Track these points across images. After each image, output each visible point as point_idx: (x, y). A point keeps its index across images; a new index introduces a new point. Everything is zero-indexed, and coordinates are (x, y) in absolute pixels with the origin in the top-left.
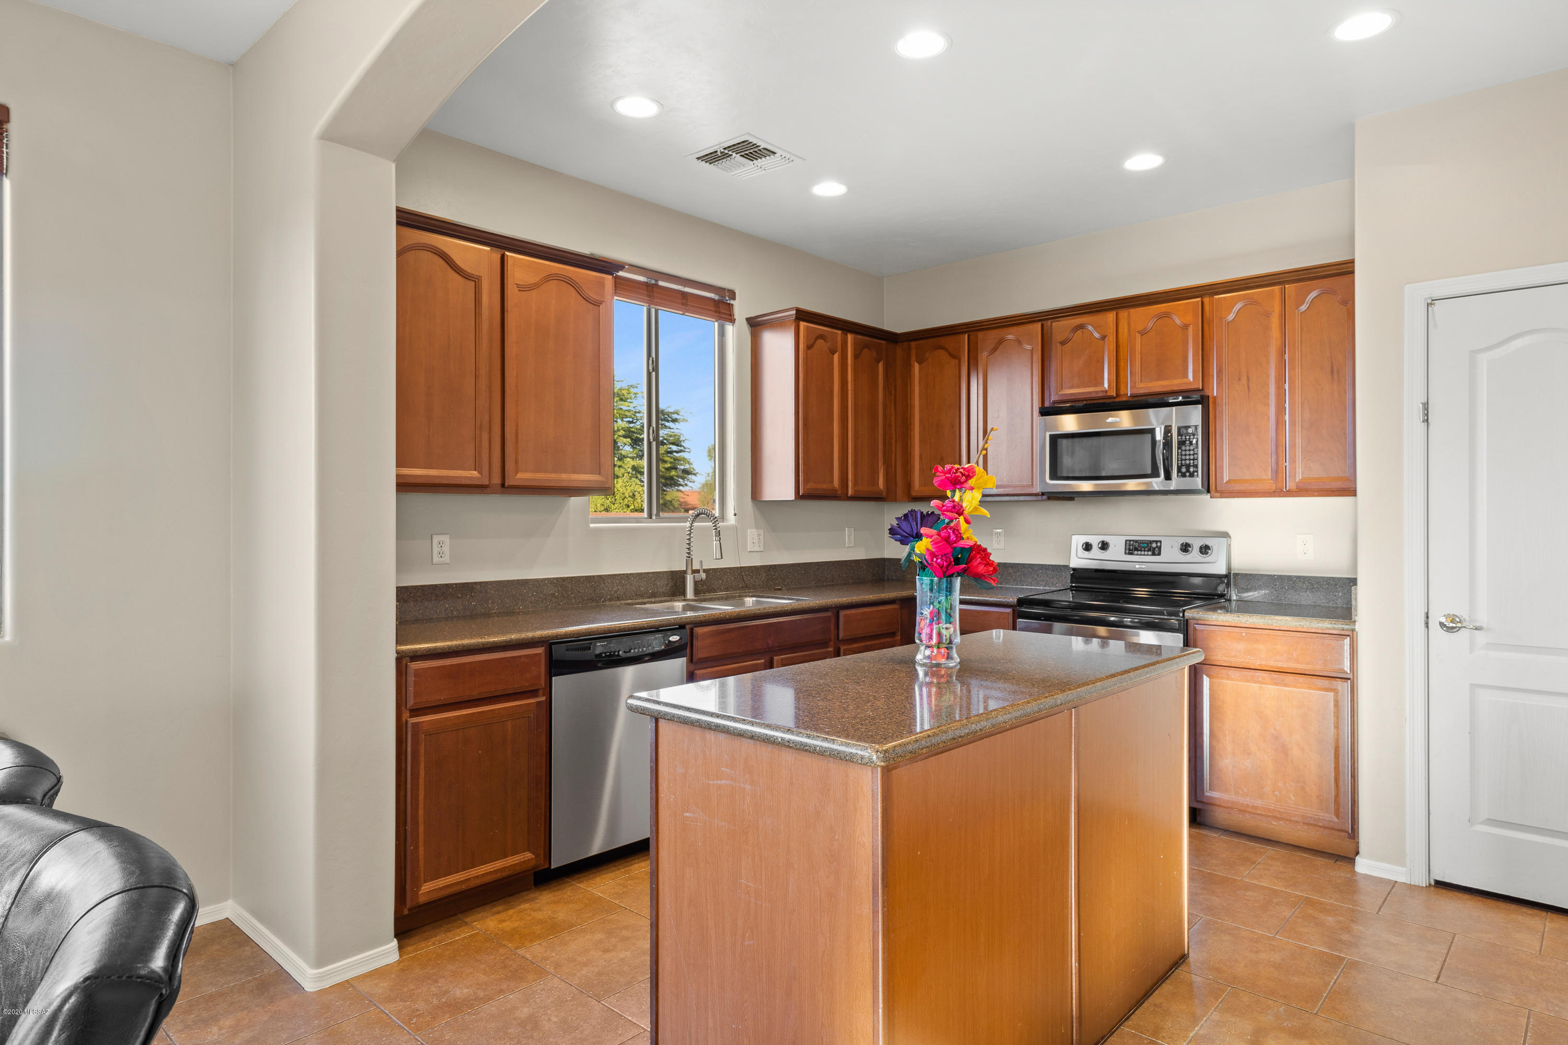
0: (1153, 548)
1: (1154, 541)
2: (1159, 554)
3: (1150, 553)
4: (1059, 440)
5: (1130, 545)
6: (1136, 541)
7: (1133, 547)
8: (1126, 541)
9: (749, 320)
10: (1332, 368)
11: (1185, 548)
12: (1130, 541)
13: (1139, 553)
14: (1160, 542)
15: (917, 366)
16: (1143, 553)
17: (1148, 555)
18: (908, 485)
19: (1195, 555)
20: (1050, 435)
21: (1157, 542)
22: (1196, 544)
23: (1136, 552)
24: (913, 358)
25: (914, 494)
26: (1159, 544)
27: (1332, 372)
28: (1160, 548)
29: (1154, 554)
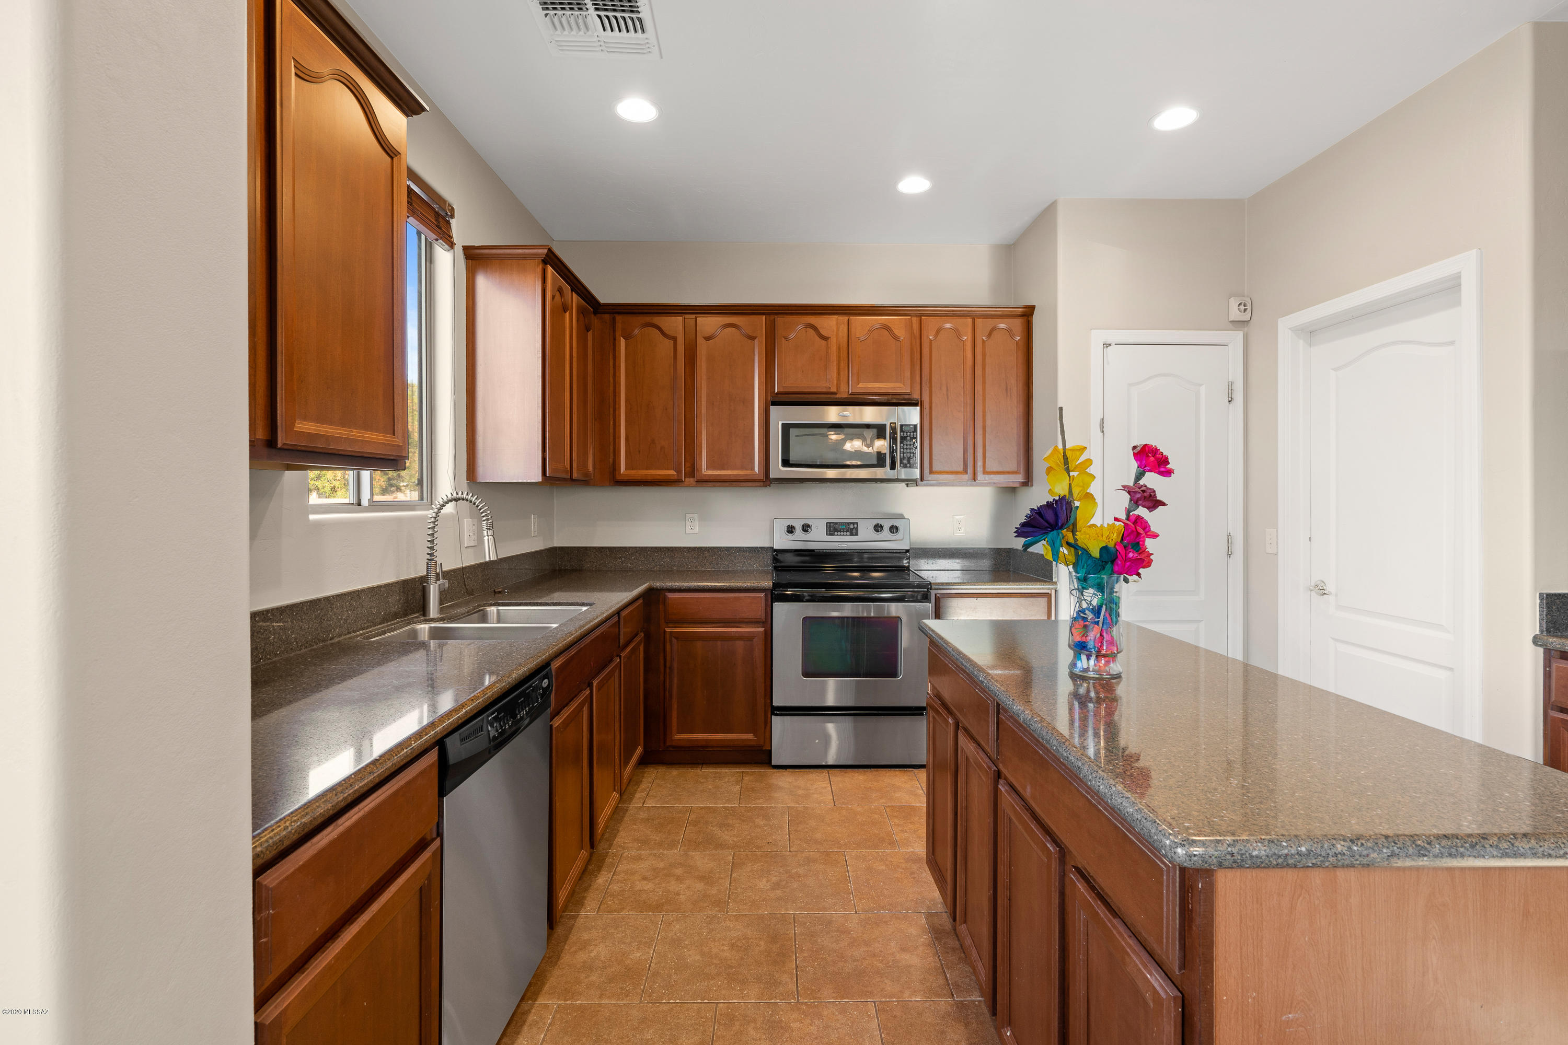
0: (851, 529)
1: (851, 523)
2: (857, 534)
3: (848, 533)
4: (791, 430)
5: (830, 527)
6: (836, 523)
7: (832, 528)
8: (827, 523)
9: (466, 248)
10: (1007, 387)
11: (878, 528)
12: (830, 523)
13: (839, 533)
14: (857, 523)
15: (623, 341)
16: (842, 533)
17: (847, 535)
18: (615, 467)
19: (886, 533)
20: (782, 424)
21: (853, 523)
22: (887, 525)
23: (836, 533)
24: (618, 333)
25: (618, 478)
26: (856, 526)
27: (1006, 389)
28: (857, 529)
29: (852, 535)
